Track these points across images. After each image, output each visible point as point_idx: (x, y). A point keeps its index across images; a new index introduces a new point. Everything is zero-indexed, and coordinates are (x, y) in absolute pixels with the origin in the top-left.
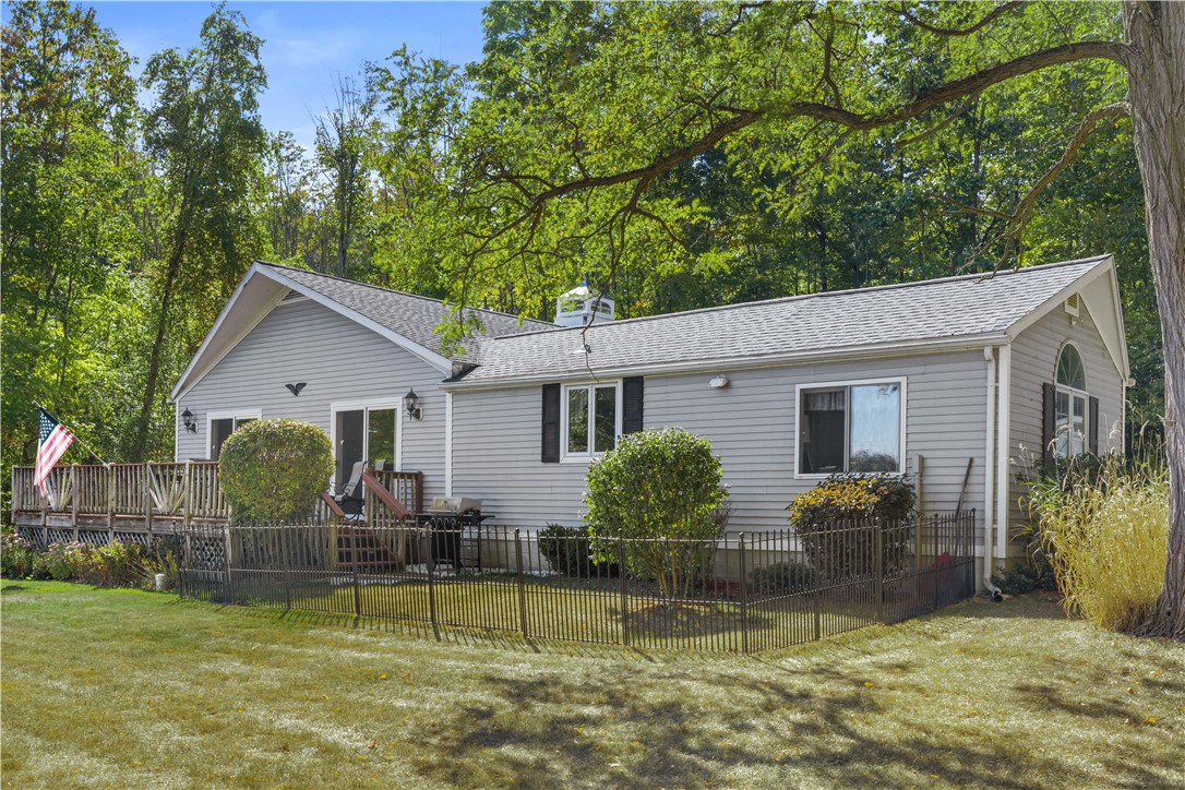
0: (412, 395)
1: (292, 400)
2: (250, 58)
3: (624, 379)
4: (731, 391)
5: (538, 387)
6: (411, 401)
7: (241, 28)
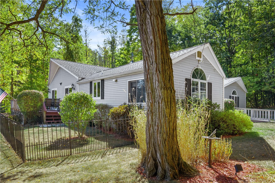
0: (73, 85)
1: (60, 86)
2: (80, 23)
3: (101, 80)
4: (118, 82)
5: (89, 83)
6: (72, 86)
7: (79, 18)
